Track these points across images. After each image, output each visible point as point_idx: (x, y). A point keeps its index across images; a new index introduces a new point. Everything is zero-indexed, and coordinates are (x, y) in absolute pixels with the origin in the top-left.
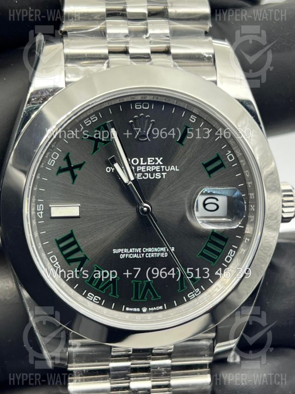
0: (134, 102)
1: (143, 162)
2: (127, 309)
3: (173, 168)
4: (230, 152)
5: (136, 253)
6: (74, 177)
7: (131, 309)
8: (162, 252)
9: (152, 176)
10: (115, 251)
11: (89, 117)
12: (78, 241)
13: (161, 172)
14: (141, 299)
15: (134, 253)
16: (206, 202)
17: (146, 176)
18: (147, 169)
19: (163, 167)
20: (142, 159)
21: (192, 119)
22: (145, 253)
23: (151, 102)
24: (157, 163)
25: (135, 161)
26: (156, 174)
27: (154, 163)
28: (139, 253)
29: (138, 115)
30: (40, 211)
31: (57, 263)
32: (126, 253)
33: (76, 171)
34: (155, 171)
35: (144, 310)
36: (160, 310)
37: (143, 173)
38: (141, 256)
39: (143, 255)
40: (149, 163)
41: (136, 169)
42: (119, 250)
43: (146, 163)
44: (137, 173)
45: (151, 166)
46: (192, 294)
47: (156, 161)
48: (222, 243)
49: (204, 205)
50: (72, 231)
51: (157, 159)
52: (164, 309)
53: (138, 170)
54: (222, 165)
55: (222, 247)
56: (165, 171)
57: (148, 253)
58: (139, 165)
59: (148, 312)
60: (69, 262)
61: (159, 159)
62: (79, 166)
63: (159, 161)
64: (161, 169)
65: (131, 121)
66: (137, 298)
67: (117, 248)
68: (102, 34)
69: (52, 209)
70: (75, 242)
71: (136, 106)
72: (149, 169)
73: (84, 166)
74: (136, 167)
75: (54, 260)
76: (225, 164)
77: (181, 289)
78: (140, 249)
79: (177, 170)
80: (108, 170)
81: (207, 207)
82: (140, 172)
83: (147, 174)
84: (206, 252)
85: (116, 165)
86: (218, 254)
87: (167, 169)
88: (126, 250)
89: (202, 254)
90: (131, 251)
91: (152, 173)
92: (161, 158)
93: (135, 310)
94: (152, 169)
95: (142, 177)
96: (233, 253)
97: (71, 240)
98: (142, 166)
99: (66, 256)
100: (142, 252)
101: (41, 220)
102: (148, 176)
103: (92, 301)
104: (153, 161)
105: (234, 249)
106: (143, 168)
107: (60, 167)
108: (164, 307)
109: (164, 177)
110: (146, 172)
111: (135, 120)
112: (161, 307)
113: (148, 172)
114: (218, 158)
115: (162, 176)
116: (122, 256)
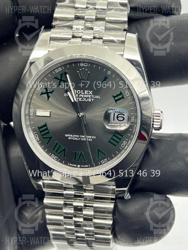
0: (80, 62)
1: (83, 93)
2: (70, 165)
3: (97, 97)
4: (127, 91)
5: (76, 137)
6: (48, 97)
7: (72, 165)
8: (89, 138)
9: (87, 100)
10: (66, 135)
11: (57, 68)
12: (49, 128)
13: (91, 98)
14: (77, 160)
15: (75, 137)
16: (119, 116)
17: (83, 100)
18: (85, 96)
19: (92, 96)
20: (82, 91)
21: (109, 73)
22: (81, 138)
23: (88, 63)
24: (90, 94)
25: (79, 92)
26: (89, 99)
27: (88, 94)
28: (77, 137)
29: (82, 69)
30: (31, 112)
31: (38, 138)
32: (71, 137)
33: (50, 94)
34: (88, 98)
35: (79, 166)
36: (86, 167)
37: (82, 98)
38: (79, 139)
39: (80, 139)
40: (85, 93)
41: (79, 96)
42: (68, 135)
43: (84, 93)
44: (79, 98)
45: (86, 95)
46: (103, 161)
47: (89, 93)
48: (120, 137)
49: (117, 117)
50: (46, 123)
51: (90, 91)
52: (88, 167)
53: (80, 96)
54: (123, 98)
55: (120, 139)
56: (93, 98)
57: (82, 138)
58: (81, 94)
59: (81, 167)
60: (44, 138)
61: (91, 92)
62: (51, 92)
63: (91, 93)
64: (91, 96)
65: (78, 72)
66: (75, 160)
67: (67, 134)
68: (71, 27)
69: (37, 112)
70: (47, 129)
71: (81, 64)
72: (86, 96)
73: (54, 92)
74: (79, 95)
75: (36, 136)
76: (125, 97)
77: (98, 158)
78: (78, 136)
79: (99, 98)
80: (65, 95)
81: (119, 119)
82: (81, 97)
83: (84, 99)
84: (112, 141)
85: (69, 93)
86: (118, 142)
87: (95, 97)
88: (71, 136)
89: (109, 141)
90: (74, 136)
91: (87, 98)
92: (92, 91)
93: (74, 165)
94: (87, 96)
95: (82, 100)
96: (125, 143)
97: (45, 128)
98: (82, 94)
99: (42, 135)
100: (79, 137)
101: (32, 116)
102: (85, 99)
103: (53, 158)
104: (88, 92)
105: (126, 141)
106: (82, 96)
107: (42, 92)
108: (88, 166)
109: (93, 101)
110: (84, 98)
111: (80, 71)
112: (87, 166)
113: (85, 98)
114: (121, 94)
115: (91, 100)
116: (69, 138)
